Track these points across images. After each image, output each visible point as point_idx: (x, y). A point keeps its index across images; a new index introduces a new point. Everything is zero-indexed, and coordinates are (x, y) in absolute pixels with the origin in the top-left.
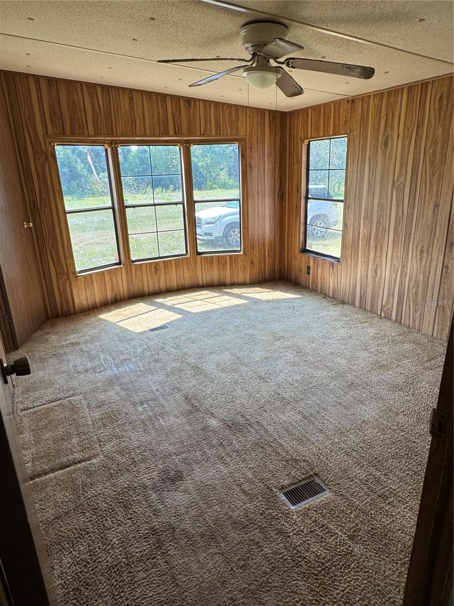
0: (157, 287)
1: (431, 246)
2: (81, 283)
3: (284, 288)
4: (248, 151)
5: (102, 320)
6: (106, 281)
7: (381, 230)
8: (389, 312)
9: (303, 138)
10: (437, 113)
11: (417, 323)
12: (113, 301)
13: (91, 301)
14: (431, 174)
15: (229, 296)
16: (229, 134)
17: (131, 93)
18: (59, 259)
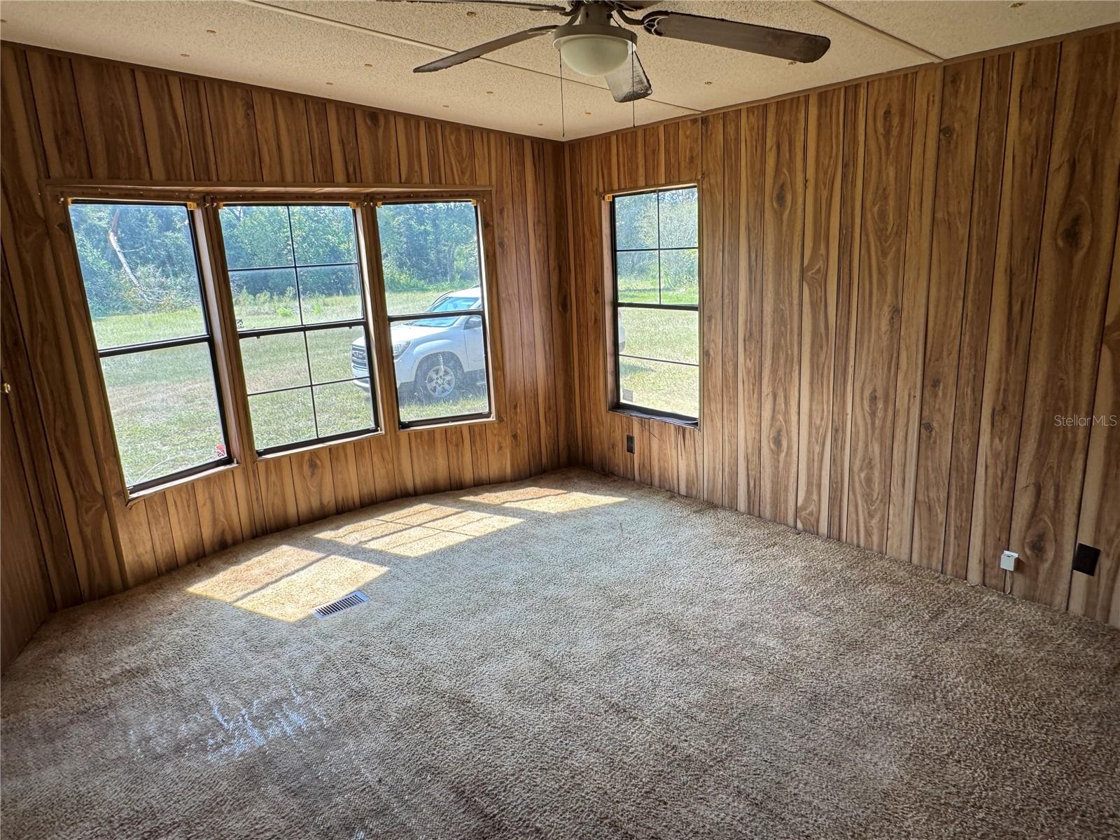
0: (315, 503)
1: (892, 384)
2: (140, 515)
3: (583, 483)
4: (496, 215)
5: (198, 597)
6: (200, 504)
7: (782, 361)
8: (813, 519)
9: (601, 190)
10: (881, 139)
11: (875, 539)
12: (217, 548)
13: (162, 550)
14: (880, 253)
15: (478, 510)
16: (457, 182)
17: (248, 94)
18: (81, 463)
